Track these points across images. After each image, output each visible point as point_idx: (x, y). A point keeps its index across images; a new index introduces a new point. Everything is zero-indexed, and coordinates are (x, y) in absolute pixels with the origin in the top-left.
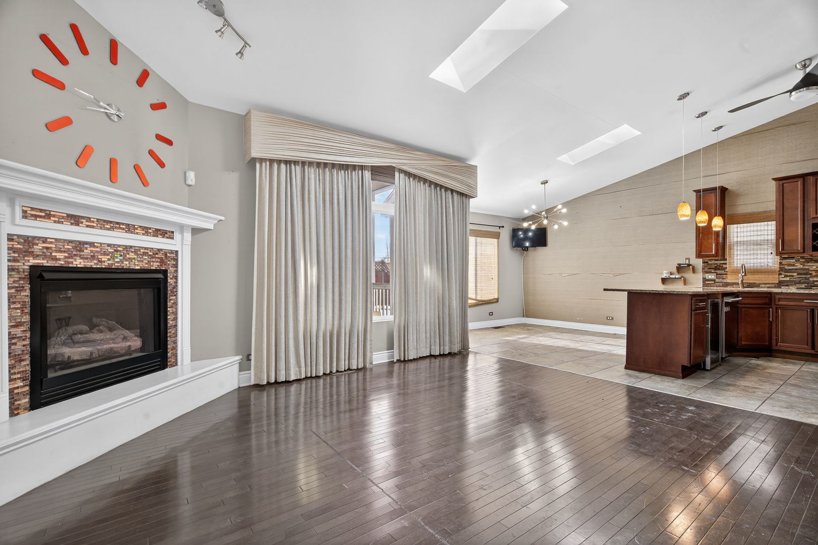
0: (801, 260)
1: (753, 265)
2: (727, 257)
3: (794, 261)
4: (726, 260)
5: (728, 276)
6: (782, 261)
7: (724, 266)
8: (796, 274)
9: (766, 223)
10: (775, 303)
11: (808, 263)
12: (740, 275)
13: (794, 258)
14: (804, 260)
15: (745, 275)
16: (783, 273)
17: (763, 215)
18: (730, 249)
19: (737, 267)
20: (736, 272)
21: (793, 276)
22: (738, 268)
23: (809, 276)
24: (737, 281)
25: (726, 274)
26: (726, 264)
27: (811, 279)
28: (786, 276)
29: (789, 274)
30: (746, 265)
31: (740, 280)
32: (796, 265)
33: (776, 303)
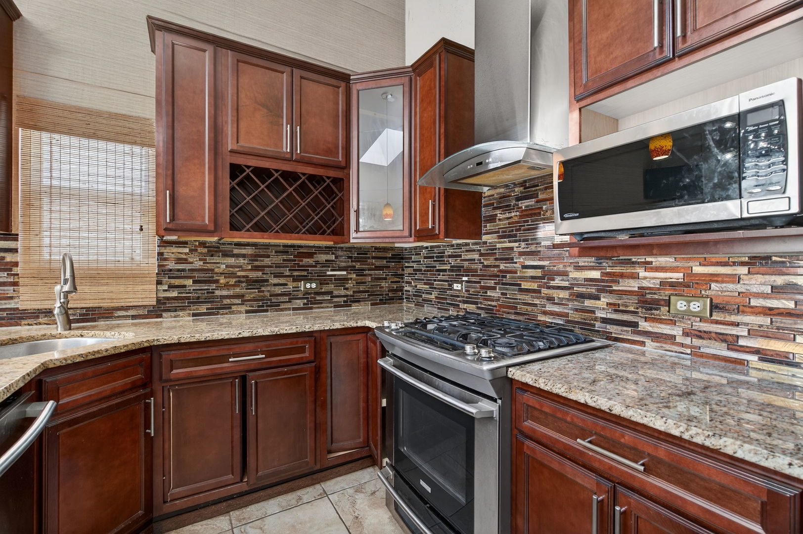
0: (200, 250)
1: (95, 257)
2: (18, 226)
3: (187, 250)
4: (15, 238)
5: (21, 289)
6: (163, 250)
7: (9, 258)
8: (189, 282)
9: (127, 148)
10: (161, 379)
11: (212, 256)
12: (58, 288)
13: (186, 243)
14: (205, 250)
15: (75, 288)
16: (165, 280)
17: (122, 123)
18: (28, 205)
19: (50, 261)
20: (48, 276)
21: (184, 286)
22: (54, 265)
23: (214, 286)
24: (45, 305)
25: (15, 284)
26: (15, 251)
27: (218, 293)
28: (171, 287)
29: (177, 282)
30: (74, 258)
31: (58, 305)
32: (190, 260)
33: (164, 377)
